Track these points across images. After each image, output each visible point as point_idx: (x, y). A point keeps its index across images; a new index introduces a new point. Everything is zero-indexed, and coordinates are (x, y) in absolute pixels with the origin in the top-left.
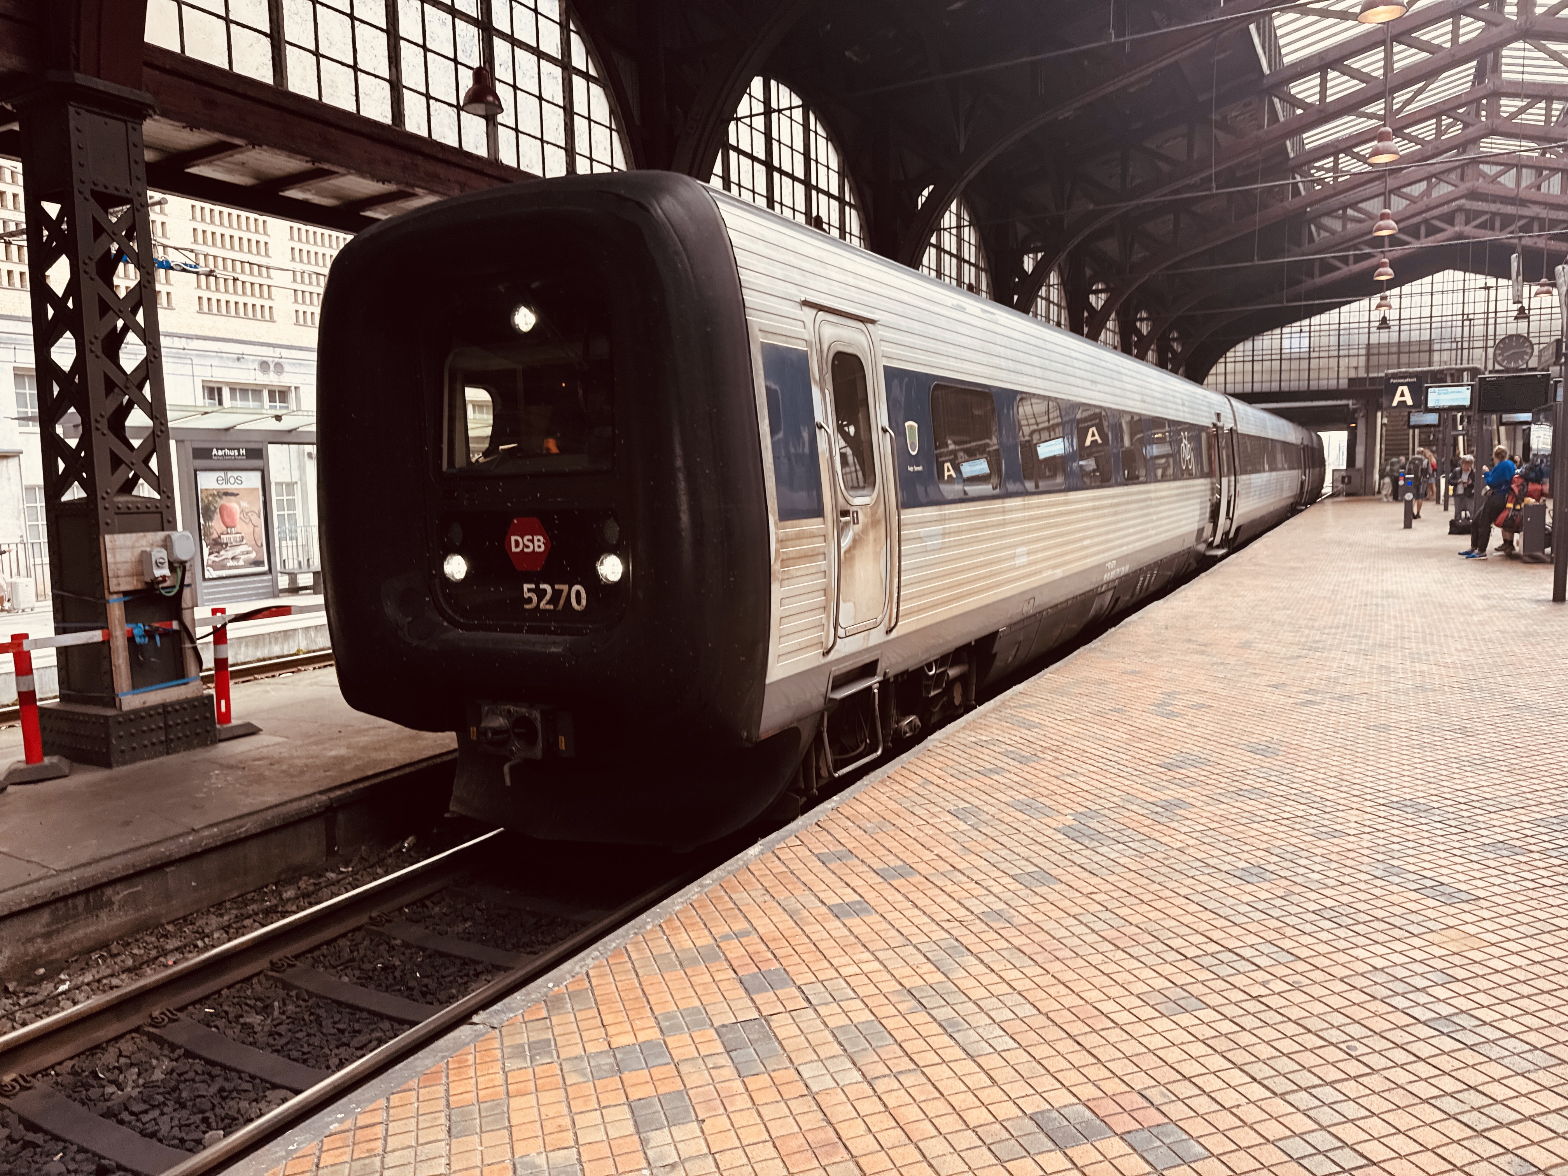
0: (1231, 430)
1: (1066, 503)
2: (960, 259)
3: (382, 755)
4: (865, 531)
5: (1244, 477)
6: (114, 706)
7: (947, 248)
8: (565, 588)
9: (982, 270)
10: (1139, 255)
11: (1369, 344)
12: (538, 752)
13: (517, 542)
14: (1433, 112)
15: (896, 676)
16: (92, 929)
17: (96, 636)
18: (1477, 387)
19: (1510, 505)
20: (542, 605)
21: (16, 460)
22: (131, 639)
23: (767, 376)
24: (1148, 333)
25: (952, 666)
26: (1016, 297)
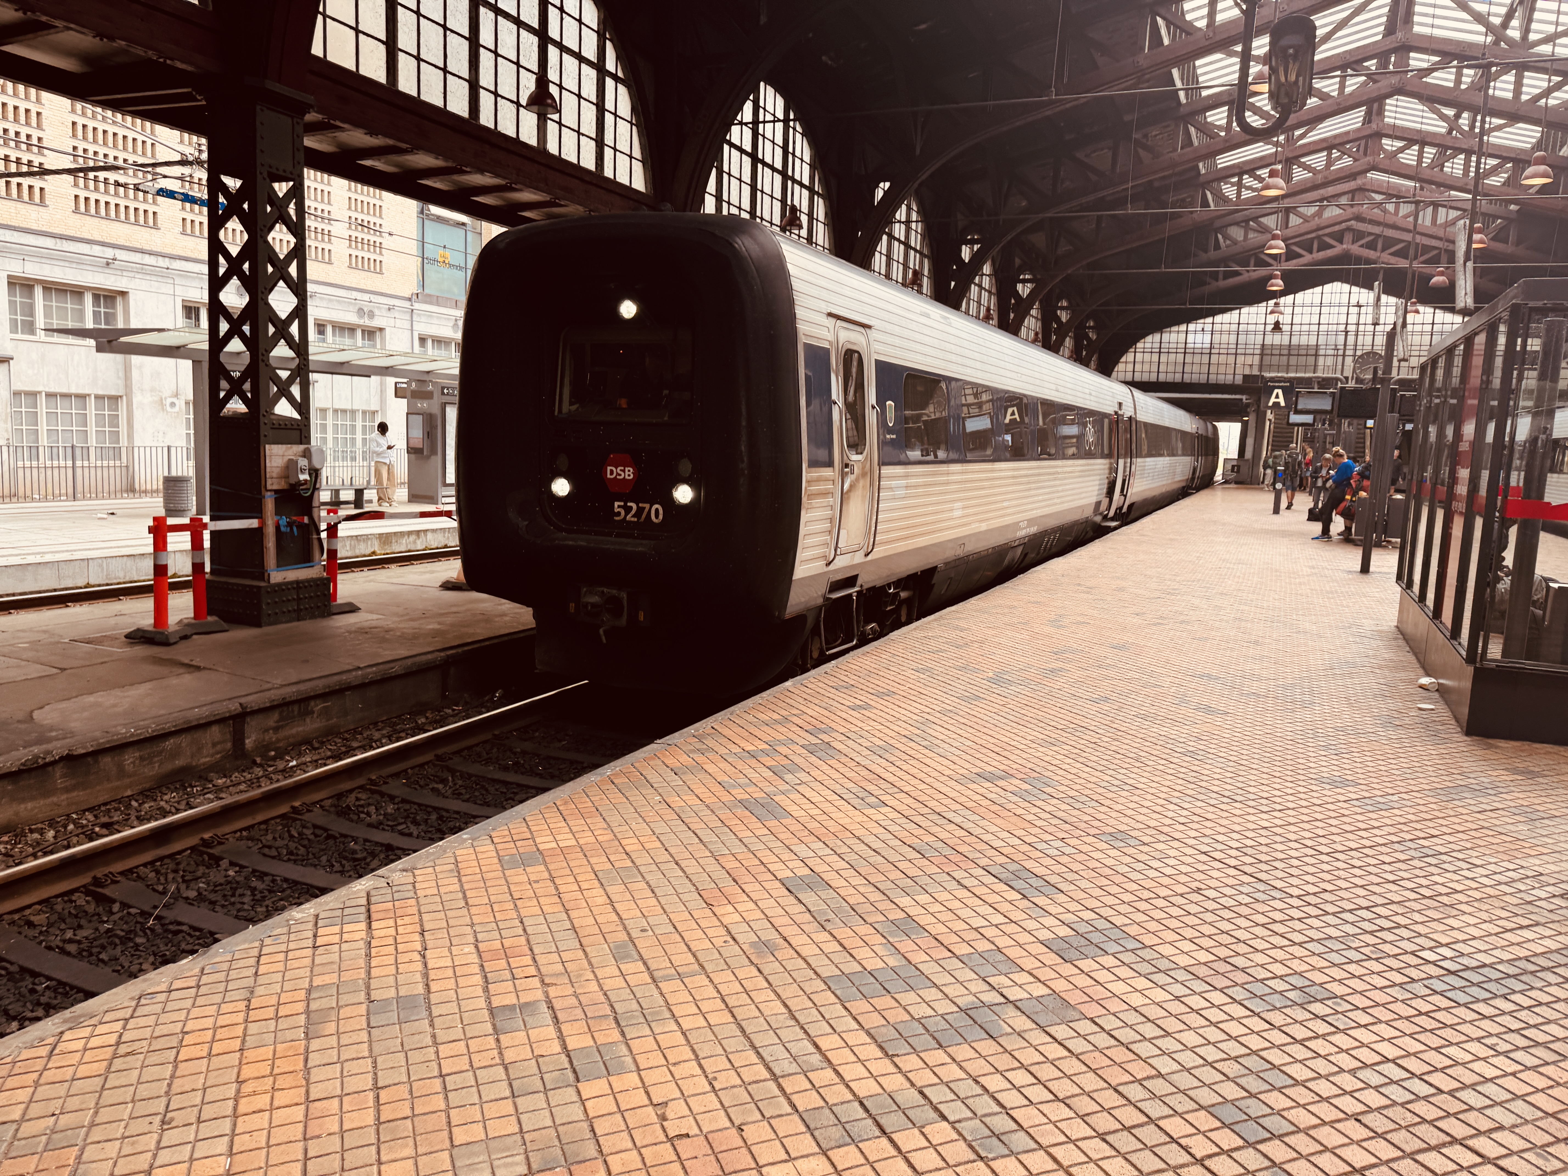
0: (1130, 418)
1: (992, 471)
2: (907, 246)
3: (471, 631)
4: (857, 480)
5: (1139, 460)
6: (263, 579)
7: (897, 236)
8: (647, 506)
9: (926, 256)
10: (1064, 248)
11: (1263, 345)
12: (623, 621)
13: (612, 472)
14: (1325, 145)
15: (869, 589)
16: (300, 729)
17: (254, 523)
18: (1337, 396)
19: (1348, 497)
20: (628, 518)
21: (6, 364)
22: (278, 527)
23: (806, 367)
24: (1068, 321)
25: (903, 590)
26: (953, 284)
